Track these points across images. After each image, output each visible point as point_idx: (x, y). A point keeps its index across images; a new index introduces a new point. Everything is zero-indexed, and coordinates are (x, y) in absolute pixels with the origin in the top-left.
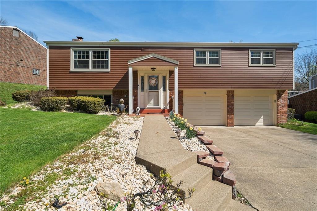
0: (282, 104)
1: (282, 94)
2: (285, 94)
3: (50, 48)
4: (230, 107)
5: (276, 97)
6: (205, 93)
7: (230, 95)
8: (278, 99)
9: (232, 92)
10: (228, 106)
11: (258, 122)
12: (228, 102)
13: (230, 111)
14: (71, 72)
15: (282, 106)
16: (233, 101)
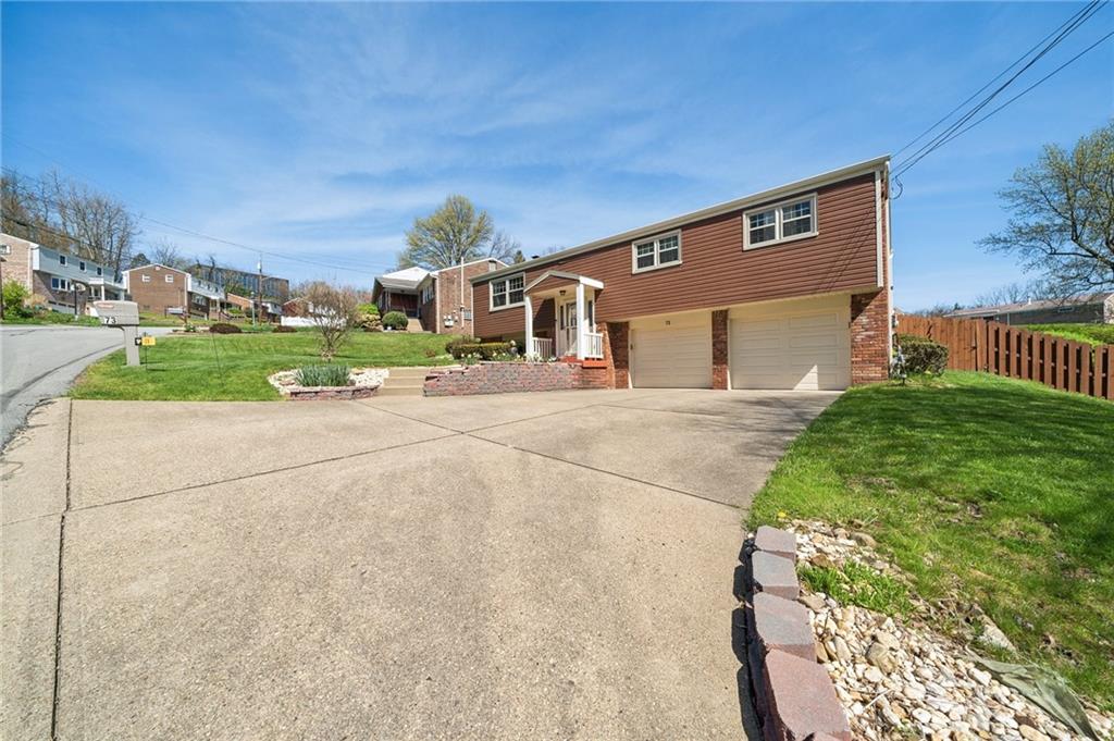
0: (866, 330)
1: (867, 304)
2: (877, 303)
3: (474, 285)
4: (718, 346)
5: (848, 312)
6: (668, 323)
7: (720, 321)
8: (853, 319)
9: (724, 314)
10: (714, 345)
11: (803, 380)
12: (714, 336)
13: (720, 356)
14: (491, 313)
15: (869, 336)
16: (726, 334)
